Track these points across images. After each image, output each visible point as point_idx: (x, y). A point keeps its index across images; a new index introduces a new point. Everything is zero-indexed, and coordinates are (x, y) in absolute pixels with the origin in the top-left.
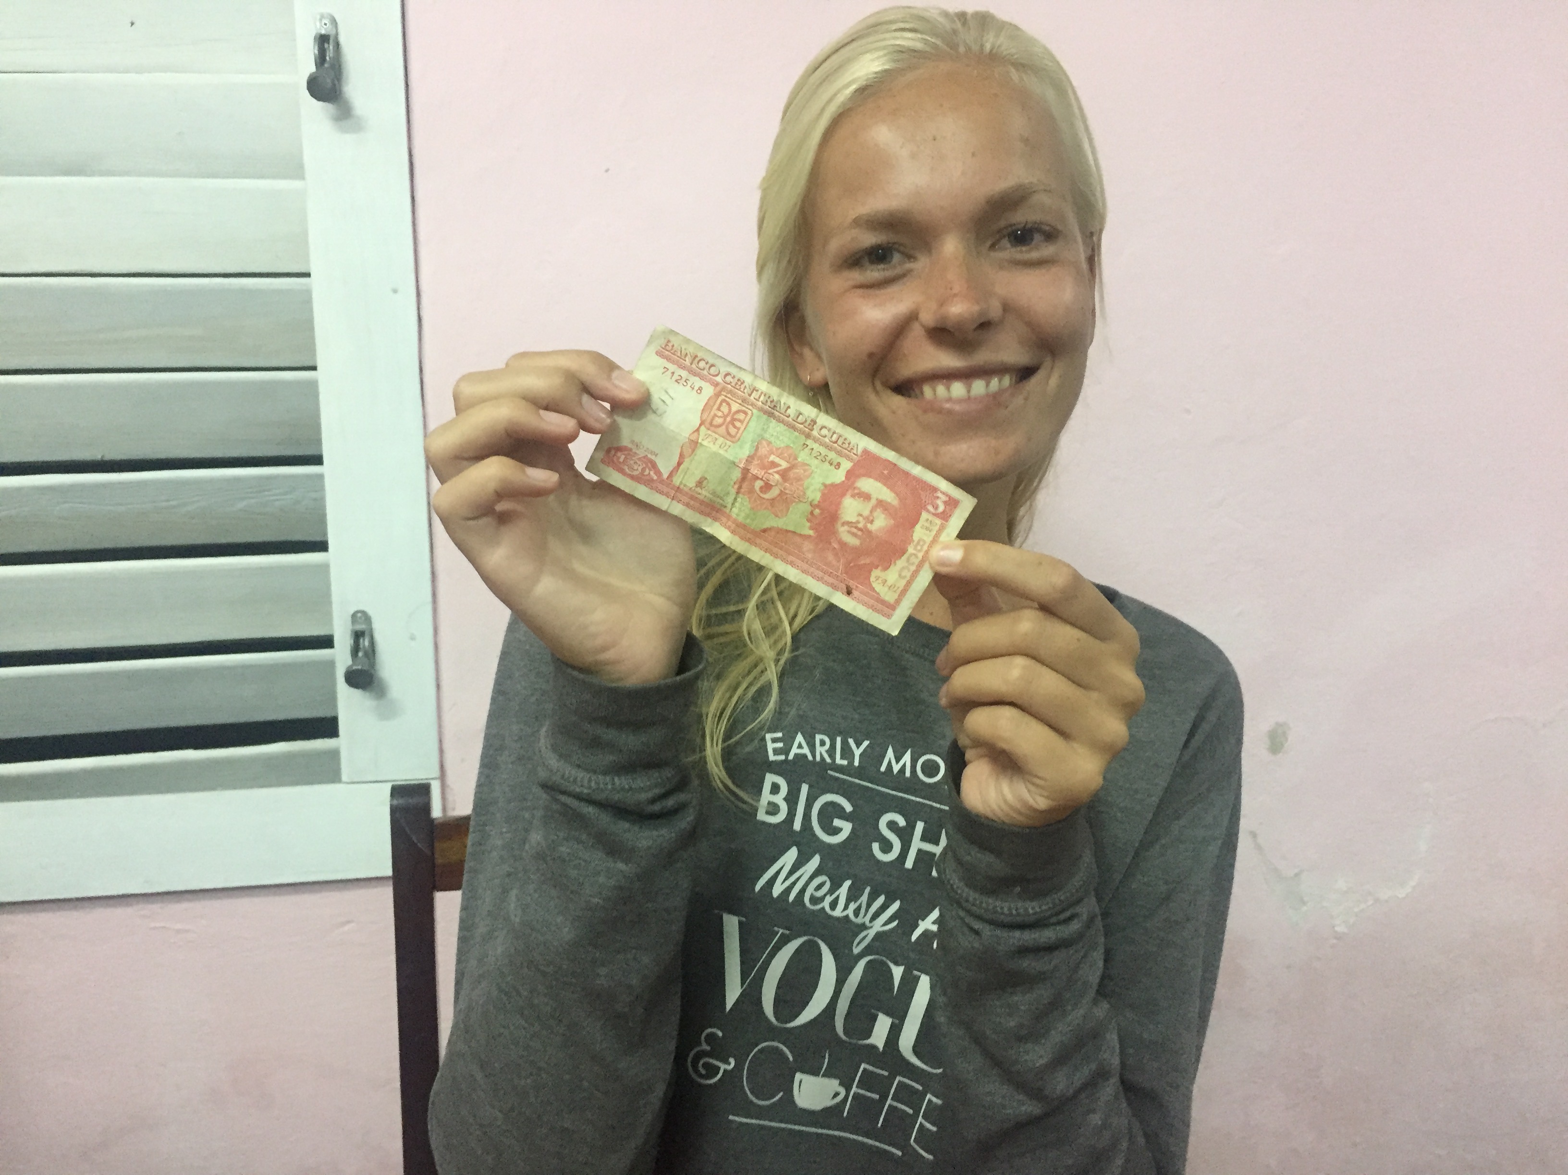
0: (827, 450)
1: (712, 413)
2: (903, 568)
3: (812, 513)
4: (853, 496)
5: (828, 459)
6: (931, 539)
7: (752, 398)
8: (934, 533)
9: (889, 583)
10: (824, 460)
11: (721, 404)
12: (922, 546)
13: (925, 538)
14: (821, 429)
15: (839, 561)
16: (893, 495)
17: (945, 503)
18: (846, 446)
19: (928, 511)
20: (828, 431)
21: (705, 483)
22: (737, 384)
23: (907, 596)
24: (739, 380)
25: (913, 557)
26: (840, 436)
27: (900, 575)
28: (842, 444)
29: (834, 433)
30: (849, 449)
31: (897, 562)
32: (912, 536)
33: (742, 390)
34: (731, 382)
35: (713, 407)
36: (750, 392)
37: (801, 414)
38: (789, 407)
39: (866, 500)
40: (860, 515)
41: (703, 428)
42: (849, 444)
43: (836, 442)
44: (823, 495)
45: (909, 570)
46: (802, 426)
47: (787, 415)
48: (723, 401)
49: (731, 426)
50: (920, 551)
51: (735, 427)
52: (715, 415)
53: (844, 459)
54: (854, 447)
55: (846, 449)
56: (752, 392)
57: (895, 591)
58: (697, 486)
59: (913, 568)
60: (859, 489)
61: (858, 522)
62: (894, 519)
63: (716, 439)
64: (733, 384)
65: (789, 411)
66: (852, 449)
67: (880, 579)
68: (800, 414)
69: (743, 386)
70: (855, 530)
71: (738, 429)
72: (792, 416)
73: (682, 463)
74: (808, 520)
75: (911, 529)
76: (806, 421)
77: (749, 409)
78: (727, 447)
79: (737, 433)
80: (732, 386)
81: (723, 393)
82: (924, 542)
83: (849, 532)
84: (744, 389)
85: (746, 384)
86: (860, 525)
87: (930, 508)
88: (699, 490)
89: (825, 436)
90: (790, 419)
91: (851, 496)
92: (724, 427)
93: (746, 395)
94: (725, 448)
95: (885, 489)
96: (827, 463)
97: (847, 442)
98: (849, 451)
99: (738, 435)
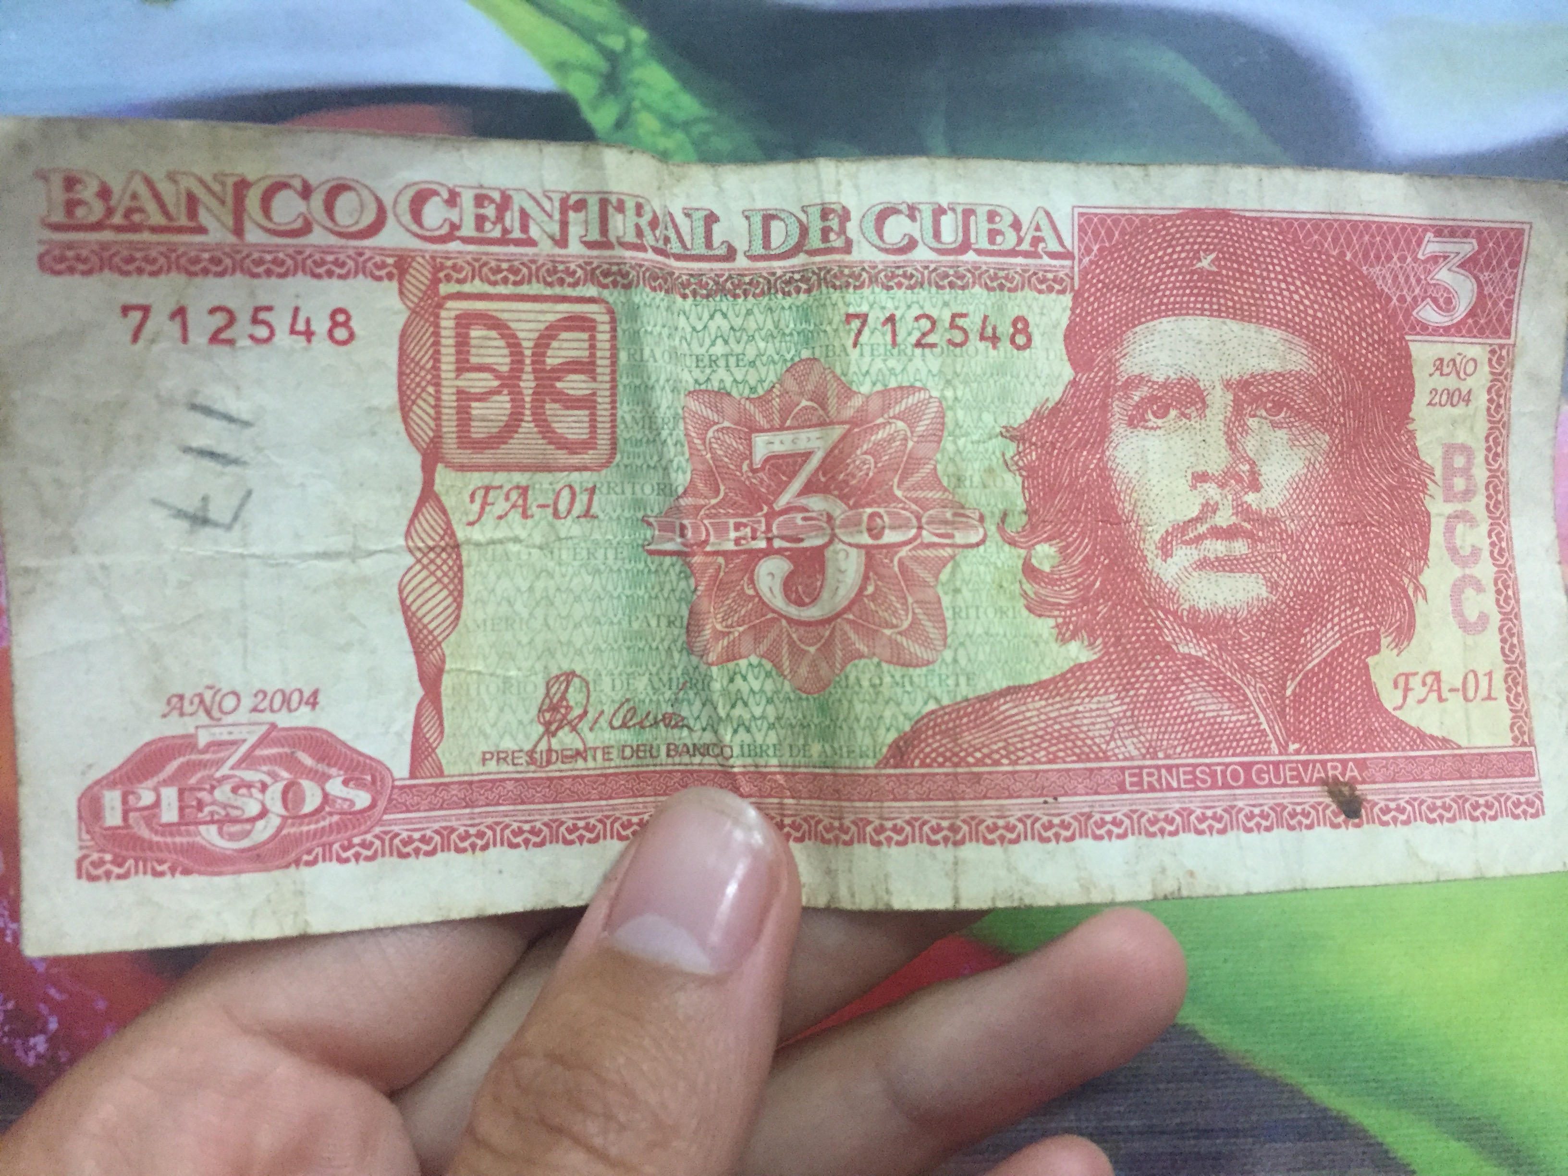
0: (947, 294)
1: (449, 399)
2: (1457, 590)
3: (1030, 571)
4: (1135, 421)
5: (972, 324)
6: (1482, 426)
7: (575, 247)
8: (1482, 399)
9: (1452, 678)
10: (958, 337)
11: (462, 344)
12: (1466, 471)
13: (1461, 436)
14: (879, 231)
15: (1242, 703)
16: (1273, 335)
17: (1468, 265)
18: (1009, 240)
19: (1424, 328)
20: (912, 217)
21: (575, 696)
22: (480, 220)
23: (1533, 686)
24: (480, 200)
25: (1460, 528)
26: (968, 213)
27: (1465, 626)
28: (992, 241)
29: (939, 212)
30: (1025, 246)
31: (1424, 579)
32: (1415, 453)
33: (517, 234)
34: (455, 227)
35: (436, 368)
36: (555, 228)
37: (773, 217)
38: (711, 219)
39: (1191, 411)
40: (1201, 478)
41: (443, 478)
42: (1016, 225)
43: (965, 247)
44: (1029, 473)
45: (1479, 588)
46: (800, 259)
47: (723, 251)
48: (464, 321)
49: (551, 408)
50: (1468, 494)
51: (571, 403)
52: (464, 396)
53: (1029, 294)
54: (1038, 228)
55: (1013, 253)
56: (564, 224)
57: (1489, 697)
58: (549, 732)
59: (1485, 570)
60: (1140, 380)
61: (1209, 509)
62: (1325, 424)
63: (524, 491)
64: (468, 229)
65: (719, 233)
66: (1036, 241)
67: (1415, 682)
68: (768, 218)
69: (512, 219)
70: (1217, 548)
71: (588, 403)
72: (741, 245)
73: (440, 671)
74: (1037, 607)
75: (1398, 429)
76: (804, 231)
77: (591, 300)
78: (582, 499)
79: (593, 421)
80: (466, 240)
81: (444, 289)
82: (1465, 449)
83: (1203, 564)
84: (525, 228)
85: (519, 200)
86: (1224, 518)
87: (1429, 314)
88: (566, 739)
89: (912, 244)
90: (741, 262)
91: (1131, 423)
92: (528, 426)
93: (546, 247)
94: (578, 509)
95: (1232, 328)
96: (975, 344)
97: (1004, 224)
98: (1026, 254)
99: (603, 429)
